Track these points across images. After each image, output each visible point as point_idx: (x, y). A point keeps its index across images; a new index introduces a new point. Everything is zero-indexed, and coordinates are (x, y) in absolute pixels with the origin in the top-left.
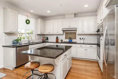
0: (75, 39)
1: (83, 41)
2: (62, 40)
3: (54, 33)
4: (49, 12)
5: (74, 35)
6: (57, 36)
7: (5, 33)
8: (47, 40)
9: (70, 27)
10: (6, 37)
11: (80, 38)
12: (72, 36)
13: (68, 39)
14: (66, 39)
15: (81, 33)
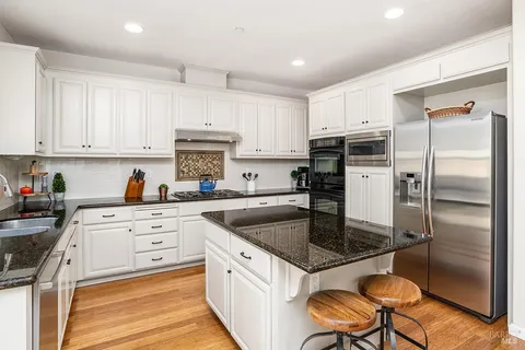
0: (222, 177)
1: (256, 186)
2: (163, 189)
5: (215, 162)
6: (139, 167)
8: (59, 195)
9: (210, 128)
11: (244, 175)
12: (210, 165)
13: (193, 178)
14: (179, 179)
15: (253, 154)
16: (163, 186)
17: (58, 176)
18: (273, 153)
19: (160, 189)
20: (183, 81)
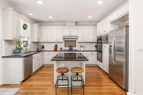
0: (75, 47)
1: (83, 49)
2: (61, 49)
3: (53, 41)
4: (51, 17)
5: (74, 43)
6: (56, 44)
7: (5, 40)
8: (43, 49)
9: (71, 35)
10: (6, 46)
11: (80, 46)
12: (72, 44)
13: (68, 47)
14: (65, 47)
15: (82, 41)
16: (61, 48)
17: (43, 46)
18: (88, 41)
19: (60, 49)
20: (65, 25)
